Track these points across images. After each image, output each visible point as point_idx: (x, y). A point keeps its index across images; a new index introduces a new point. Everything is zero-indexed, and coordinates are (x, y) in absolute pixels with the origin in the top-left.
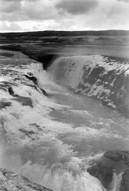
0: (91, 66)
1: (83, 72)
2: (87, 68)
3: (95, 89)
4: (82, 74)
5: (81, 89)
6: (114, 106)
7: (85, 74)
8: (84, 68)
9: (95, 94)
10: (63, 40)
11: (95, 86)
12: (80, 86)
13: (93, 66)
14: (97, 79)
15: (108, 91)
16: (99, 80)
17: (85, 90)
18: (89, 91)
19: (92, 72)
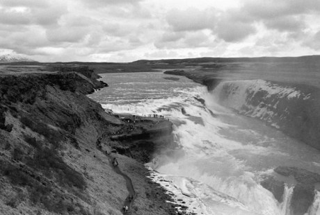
0: (254, 89)
1: (246, 95)
2: (251, 91)
3: (259, 111)
4: (245, 97)
5: (244, 111)
6: (278, 127)
7: (248, 97)
8: (247, 91)
9: (258, 115)
10: (221, 66)
11: (258, 108)
12: (244, 108)
13: (256, 90)
14: (261, 101)
15: (271, 113)
16: (262, 103)
17: (249, 111)
18: (252, 112)
19: (255, 95)
